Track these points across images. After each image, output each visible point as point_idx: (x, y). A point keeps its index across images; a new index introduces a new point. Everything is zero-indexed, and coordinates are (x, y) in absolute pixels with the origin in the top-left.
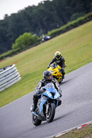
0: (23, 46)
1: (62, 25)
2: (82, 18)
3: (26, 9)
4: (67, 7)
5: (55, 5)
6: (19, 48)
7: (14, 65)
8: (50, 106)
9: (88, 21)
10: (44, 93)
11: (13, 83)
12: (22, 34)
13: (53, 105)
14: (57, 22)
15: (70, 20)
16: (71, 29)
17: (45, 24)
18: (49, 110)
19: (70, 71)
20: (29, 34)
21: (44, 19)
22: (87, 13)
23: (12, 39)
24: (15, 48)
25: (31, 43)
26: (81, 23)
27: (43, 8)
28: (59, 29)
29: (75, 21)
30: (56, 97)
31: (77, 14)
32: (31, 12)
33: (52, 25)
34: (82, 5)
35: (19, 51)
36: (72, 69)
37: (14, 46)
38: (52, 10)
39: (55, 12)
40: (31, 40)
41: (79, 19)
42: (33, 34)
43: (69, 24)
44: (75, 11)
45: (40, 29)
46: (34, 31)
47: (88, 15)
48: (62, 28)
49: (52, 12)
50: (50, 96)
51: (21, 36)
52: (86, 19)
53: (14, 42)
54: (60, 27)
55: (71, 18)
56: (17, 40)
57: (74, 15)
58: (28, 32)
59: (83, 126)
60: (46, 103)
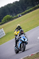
0: (6, 20)
1: (23, 12)
2: (31, 9)
3: (8, 5)
4: (25, 4)
5: (20, 3)
6: (4, 22)
7: (2, 29)
8: (23, 45)
10: (21, 39)
11: (2, 37)
12: (6, 15)
13: (24, 44)
14: (21, 10)
15: (26, 10)
16: (27, 13)
17: (16, 11)
18: (23, 46)
19: (26, 32)
20: (9, 16)
21: (15, 9)
22: (33, 7)
23: (2, 18)
24: (3, 22)
25: (10, 19)
26: (31, 11)
27: (15, 4)
30: (26, 41)
31: (29, 7)
32: (10, 6)
33: (19, 12)
34: (31, 3)
35: (5, 23)
36: (27, 30)
37: (2, 20)
38: (19, 5)
39: (20, 6)
40: (10, 18)
41: (30, 9)
42: (11, 15)
43: (26, 11)
44: (28, 6)
45: (13, 13)
46: (11, 14)
49: (19, 6)
50: (23, 40)
51: (5, 16)
52: (33, 9)
53: (2, 19)
55: (27, 9)
56: (4, 18)
57: (28, 7)
58: (8, 14)
59: (32, 55)
60: (21, 43)
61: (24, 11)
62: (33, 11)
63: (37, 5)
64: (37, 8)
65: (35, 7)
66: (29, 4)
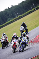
4: (5, 16)
9: (14, 21)
14: (1, 22)
16: (7, 25)
28: (3, 25)
29: (9, 22)
31: (10, 19)
34: (12, 15)
39: (0, 18)
41: (10, 21)
43: (7, 23)
44: (9, 17)
47: (14, 19)
48: (4, 24)
52: (13, 20)
54: (3, 24)
55: (7, 20)
57: (9, 19)
61: (5, 23)
62: (13, 22)
63: (18, 16)
64: (18, 20)
65: (16, 18)
66: (10, 15)
